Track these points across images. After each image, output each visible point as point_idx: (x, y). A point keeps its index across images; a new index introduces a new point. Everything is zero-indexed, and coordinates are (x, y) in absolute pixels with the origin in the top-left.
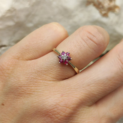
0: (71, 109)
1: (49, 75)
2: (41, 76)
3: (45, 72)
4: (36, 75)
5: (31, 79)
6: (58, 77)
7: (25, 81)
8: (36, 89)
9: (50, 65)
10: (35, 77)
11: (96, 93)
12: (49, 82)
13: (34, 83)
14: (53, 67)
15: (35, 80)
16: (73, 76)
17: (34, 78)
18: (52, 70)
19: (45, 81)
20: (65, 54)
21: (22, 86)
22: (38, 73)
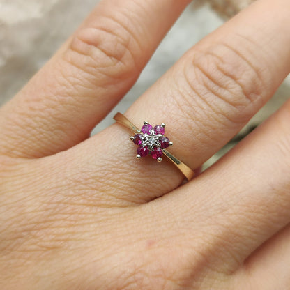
0: (179, 282)
1: (110, 190)
2: (85, 193)
3: (98, 181)
4: (71, 193)
5: (55, 205)
6: (133, 194)
7: (41, 213)
8: (74, 233)
9: (112, 160)
10: (69, 198)
11: (244, 233)
12: (110, 212)
13: (66, 216)
14: (121, 168)
15: (69, 209)
16: (175, 189)
17: (66, 200)
18: (116, 177)
19: (99, 210)
20: (153, 132)
21: (31, 230)
22: (76, 186)
